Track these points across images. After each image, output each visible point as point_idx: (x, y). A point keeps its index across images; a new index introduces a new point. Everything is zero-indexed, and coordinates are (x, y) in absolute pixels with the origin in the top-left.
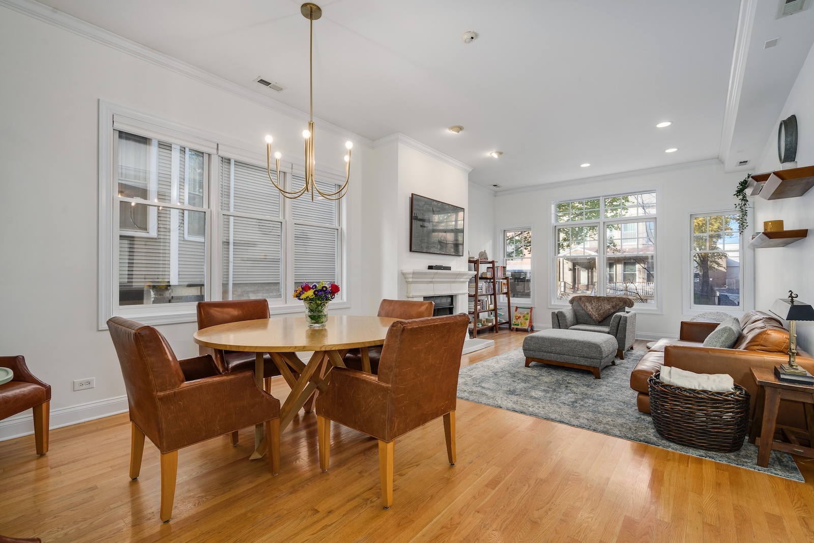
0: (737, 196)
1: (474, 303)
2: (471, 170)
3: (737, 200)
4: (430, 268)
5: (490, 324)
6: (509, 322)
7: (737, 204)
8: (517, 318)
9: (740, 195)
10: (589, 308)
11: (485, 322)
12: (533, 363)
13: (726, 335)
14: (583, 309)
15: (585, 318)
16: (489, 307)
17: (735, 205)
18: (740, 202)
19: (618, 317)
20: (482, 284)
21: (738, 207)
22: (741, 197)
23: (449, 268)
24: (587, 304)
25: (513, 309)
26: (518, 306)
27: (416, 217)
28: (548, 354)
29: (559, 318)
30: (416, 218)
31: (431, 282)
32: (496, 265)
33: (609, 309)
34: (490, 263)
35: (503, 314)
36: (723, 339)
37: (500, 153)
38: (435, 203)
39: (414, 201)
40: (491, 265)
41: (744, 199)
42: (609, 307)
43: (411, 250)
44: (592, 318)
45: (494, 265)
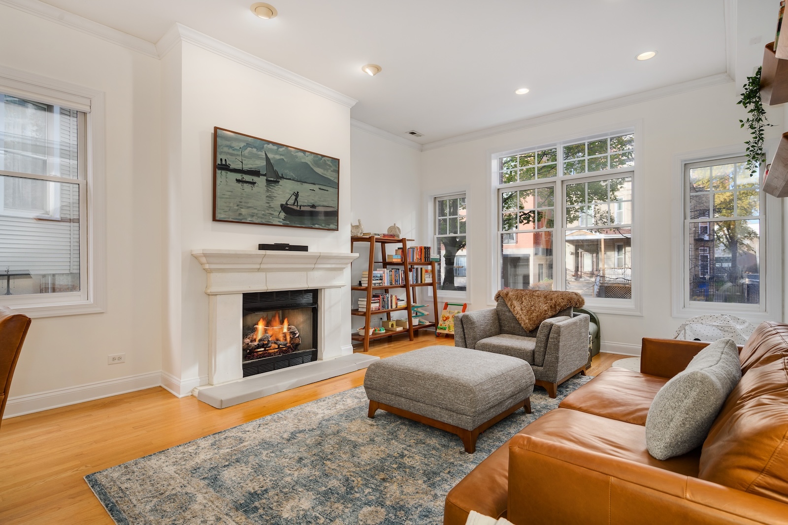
0: (745, 104)
1: (366, 300)
2: (354, 103)
3: (745, 113)
4: (262, 247)
5: (400, 329)
6: (435, 325)
7: (745, 120)
8: (445, 319)
9: (750, 103)
10: (518, 308)
11: (395, 326)
12: (379, 411)
13: (693, 394)
14: (510, 311)
15: (513, 325)
16: (397, 304)
17: (741, 121)
18: (751, 116)
19: (547, 326)
20: (381, 272)
21: (747, 125)
22: (752, 106)
23: (304, 248)
24: (515, 302)
25: (440, 307)
26: (449, 301)
27: (226, 165)
28: (397, 398)
29: (464, 326)
30: (225, 167)
31: (259, 270)
32: (409, 245)
33: (546, 311)
34: (399, 241)
35: (426, 313)
36: (688, 402)
37: (378, 69)
38: (270, 146)
39: (218, 140)
40: (400, 245)
41: (759, 110)
42: (546, 308)
43: (214, 219)
44: (520, 324)
45: (404, 245)
